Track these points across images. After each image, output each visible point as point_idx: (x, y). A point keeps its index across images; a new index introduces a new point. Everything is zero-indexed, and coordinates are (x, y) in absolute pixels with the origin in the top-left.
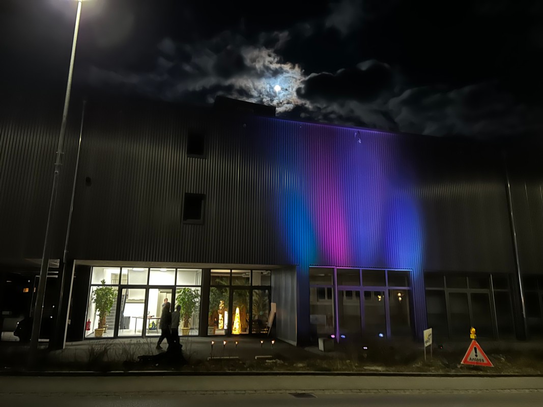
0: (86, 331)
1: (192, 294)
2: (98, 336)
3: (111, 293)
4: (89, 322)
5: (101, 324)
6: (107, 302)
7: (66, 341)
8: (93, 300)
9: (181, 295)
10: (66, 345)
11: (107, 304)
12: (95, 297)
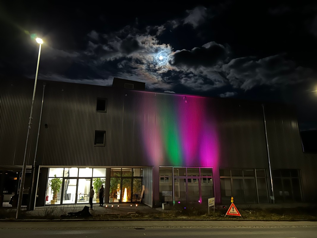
0: (46, 201)
1: (101, 182)
2: (52, 204)
3: (59, 182)
4: (48, 197)
5: (54, 197)
6: (57, 186)
7: (36, 206)
8: (50, 185)
9: (96, 182)
10: (35, 209)
11: (57, 187)
12: (51, 184)
